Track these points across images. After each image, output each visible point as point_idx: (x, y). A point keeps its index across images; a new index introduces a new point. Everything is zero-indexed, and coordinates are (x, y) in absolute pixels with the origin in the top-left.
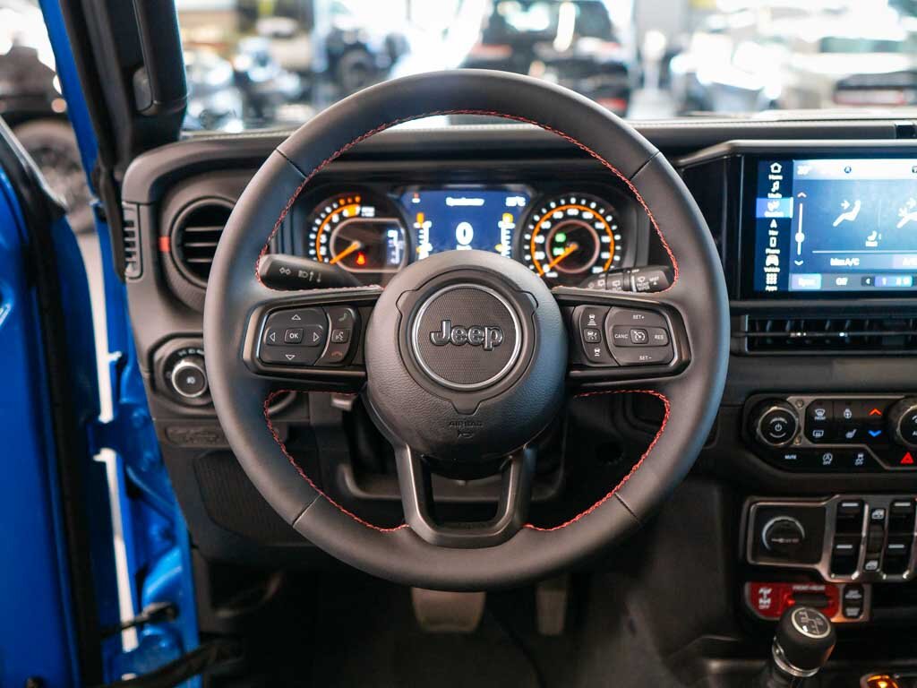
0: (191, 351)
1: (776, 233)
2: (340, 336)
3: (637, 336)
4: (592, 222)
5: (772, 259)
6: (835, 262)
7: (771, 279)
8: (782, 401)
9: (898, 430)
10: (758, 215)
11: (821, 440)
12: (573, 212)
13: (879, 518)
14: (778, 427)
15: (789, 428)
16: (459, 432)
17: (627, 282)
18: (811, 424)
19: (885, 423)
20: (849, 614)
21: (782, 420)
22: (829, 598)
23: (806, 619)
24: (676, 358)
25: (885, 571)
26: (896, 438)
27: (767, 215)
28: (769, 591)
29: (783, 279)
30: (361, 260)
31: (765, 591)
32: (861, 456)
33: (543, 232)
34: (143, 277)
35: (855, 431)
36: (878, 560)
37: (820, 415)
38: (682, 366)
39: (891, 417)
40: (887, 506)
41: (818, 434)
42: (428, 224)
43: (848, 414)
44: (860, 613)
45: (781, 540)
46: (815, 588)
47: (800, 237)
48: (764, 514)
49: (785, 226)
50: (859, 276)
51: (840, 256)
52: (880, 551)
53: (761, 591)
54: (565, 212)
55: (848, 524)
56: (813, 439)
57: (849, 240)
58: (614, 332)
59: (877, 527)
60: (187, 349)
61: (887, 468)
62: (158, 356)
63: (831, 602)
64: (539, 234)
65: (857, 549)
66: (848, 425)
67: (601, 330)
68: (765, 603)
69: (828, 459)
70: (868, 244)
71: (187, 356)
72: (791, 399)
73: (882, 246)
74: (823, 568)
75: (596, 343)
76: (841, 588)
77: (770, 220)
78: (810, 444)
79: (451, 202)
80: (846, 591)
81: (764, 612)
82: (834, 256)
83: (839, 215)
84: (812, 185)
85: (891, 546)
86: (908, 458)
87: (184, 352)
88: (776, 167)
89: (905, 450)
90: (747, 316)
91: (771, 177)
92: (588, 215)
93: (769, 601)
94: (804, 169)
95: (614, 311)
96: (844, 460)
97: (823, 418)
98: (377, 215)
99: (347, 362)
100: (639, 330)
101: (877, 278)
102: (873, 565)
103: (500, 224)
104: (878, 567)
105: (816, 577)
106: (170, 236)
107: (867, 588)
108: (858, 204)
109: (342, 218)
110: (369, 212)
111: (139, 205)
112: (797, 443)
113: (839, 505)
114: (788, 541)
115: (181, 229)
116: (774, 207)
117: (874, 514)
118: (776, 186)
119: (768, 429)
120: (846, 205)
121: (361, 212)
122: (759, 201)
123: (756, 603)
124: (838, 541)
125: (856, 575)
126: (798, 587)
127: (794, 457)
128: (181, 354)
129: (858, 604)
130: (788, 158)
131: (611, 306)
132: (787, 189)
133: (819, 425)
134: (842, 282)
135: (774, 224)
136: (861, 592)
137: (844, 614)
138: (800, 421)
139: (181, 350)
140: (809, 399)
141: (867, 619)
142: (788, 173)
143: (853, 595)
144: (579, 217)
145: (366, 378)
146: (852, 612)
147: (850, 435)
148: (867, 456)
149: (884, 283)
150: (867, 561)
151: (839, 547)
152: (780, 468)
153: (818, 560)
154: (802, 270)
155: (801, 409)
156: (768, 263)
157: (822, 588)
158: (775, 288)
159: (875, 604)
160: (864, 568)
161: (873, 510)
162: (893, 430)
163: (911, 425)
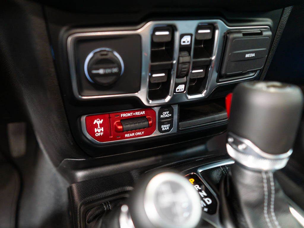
13: (186, 43)
20: (163, 129)
22: (149, 120)
25: (190, 93)
28: (101, 122)
31: (98, 122)
36: (185, 83)
40: (193, 31)
44: (170, 128)
45: (101, 71)
52: (186, 76)
53: (95, 122)
59: (186, 53)
63: (150, 122)
65: (169, 76)
68: (99, 131)
74: (142, 95)
76: (157, 110)
80: (160, 113)
85: (194, 71)
93: (102, 129)
102: (181, 87)
104: (185, 90)
105: (137, 104)
107: (176, 108)
113: (153, 35)
114: (108, 71)
117: (183, 40)
123: (93, 134)
124: (153, 70)
125: (168, 98)
126: (124, 115)
129: (170, 121)
136: (171, 112)
137: (160, 130)
141: (176, 131)
143: (166, 114)
146: (165, 127)
150: (177, 85)
151: (154, 75)
153: (138, 90)
157: (144, 112)
159: (181, 118)
160: (175, 91)
161: (182, 36)
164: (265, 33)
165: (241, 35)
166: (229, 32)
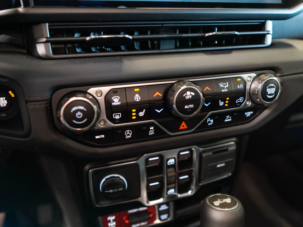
8: (85, 93)
9: (174, 106)
11: (121, 121)
13: (172, 164)
14: (79, 115)
15: (89, 114)
18: (110, 109)
20: (162, 219)
21: (82, 108)
22: (150, 213)
25: (180, 192)
26: (174, 112)
28: (114, 218)
31: (111, 218)
35: (144, 110)
36: (174, 188)
37: (116, 101)
39: (169, 97)
40: (176, 156)
44: (168, 217)
45: (111, 191)
46: (141, 209)
52: (175, 183)
56: (114, 121)
59: (172, 169)
61: (170, 134)
63: (151, 215)
65: (162, 184)
66: (139, 106)
69: (128, 134)
72: (92, 90)
74: (142, 200)
76: (156, 207)
78: (110, 124)
80: (159, 207)
85: (181, 178)
86: (183, 125)
89: (180, 120)
90: (47, 24)
93: (114, 223)
97: (119, 103)
102: (172, 191)
104: (175, 192)
107: (171, 204)
112: (101, 125)
113: (147, 160)
114: (115, 190)
117: (169, 162)
119: (70, 116)
124: (149, 182)
125: (162, 199)
126: (131, 211)
129: (167, 211)
133: (117, 109)
136: (168, 205)
137: (160, 219)
140: (106, 89)
141: (173, 219)
143: (164, 208)
146: (164, 217)
148: (156, 128)
150: (168, 190)
151: (151, 185)
155: (101, 99)
159: (175, 209)
160: (167, 194)
161: (168, 160)
162: (172, 108)
163: (182, 101)
164: (230, 149)
165: (211, 153)
166: (204, 152)
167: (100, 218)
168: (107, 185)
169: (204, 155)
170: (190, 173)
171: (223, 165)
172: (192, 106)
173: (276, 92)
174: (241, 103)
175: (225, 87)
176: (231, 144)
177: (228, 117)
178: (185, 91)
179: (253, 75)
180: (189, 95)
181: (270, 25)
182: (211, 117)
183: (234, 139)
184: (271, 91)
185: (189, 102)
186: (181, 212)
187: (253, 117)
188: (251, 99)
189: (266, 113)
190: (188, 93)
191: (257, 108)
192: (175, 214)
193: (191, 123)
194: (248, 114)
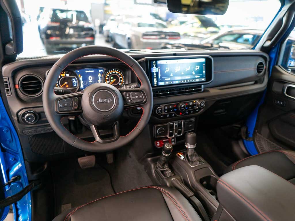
0: (29, 112)
1: (155, 75)
2: (76, 104)
3: (137, 97)
4: (118, 74)
5: (155, 80)
6: (166, 79)
7: (155, 83)
8: (159, 106)
9: (179, 109)
10: (152, 71)
11: (166, 112)
12: (114, 72)
14: (160, 111)
15: (161, 111)
16: (105, 120)
17: (130, 86)
18: (165, 110)
19: (177, 108)
21: (160, 109)
23: (167, 145)
24: (144, 100)
25: (178, 135)
27: (154, 71)
29: (157, 83)
30: (67, 86)
31: (158, 142)
32: (173, 114)
33: (108, 77)
34: (12, 94)
36: (177, 133)
37: (166, 108)
38: (146, 102)
39: (178, 106)
40: (177, 123)
41: (166, 111)
42: (82, 77)
43: (171, 107)
45: (161, 132)
47: (159, 75)
48: (157, 128)
49: (157, 73)
50: (170, 82)
51: (167, 78)
52: (177, 131)
53: (158, 143)
54: (112, 72)
55: (171, 127)
57: (168, 75)
58: (132, 97)
59: (176, 127)
60: (28, 111)
61: (178, 116)
62: (19, 114)
64: (107, 77)
65: (173, 131)
66: (171, 109)
67: (129, 96)
68: (158, 145)
69: (168, 116)
70: (171, 76)
71: (28, 113)
72: (161, 105)
73: (174, 76)
74: (168, 136)
75: (129, 99)
76: (171, 139)
77: (154, 72)
78: (165, 113)
79: (86, 72)
80: (172, 140)
81: (158, 146)
82: (166, 78)
83: (165, 71)
84: (161, 65)
85: (179, 130)
86: (181, 113)
87: (27, 112)
88: (154, 62)
89: (180, 112)
91: (154, 64)
92: (117, 73)
93: (159, 144)
94: (159, 62)
95: (131, 93)
96: (171, 115)
98: (70, 75)
99: (78, 109)
100: (137, 96)
101: (173, 82)
102: (176, 134)
103: (98, 76)
105: (167, 138)
106: (18, 84)
107: (175, 138)
108: (169, 68)
109: (61, 77)
110: (68, 75)
111: (8, 77)
112: (163, 114)
113: (170, 124)
115: (21, 83)
116: (155, 70)
118: (155, 66)
119: (158, 111)
120: (167, 69)
121: (66, 75)
122: (152, 69)
123: (157, 145)
124: (170, 130)
125: (173, 136)
126: (164, 141)
127: (162, 116)
128: (26, 113)
129: (174, 141)
130: (156, 60)
131: (131, 91)
132: (157, 66)
134: (167, 83)
135: (155, 73)
136: (174, 139)
138: (163, 109)
139: (26, 112)
140: (164, 105)
142: (156, 63)
143: (173, 140)
144: (115, 73)
145: (83, 112)
146: (173, 143)
147: (171, 111)
148: (174, 114)
149: (174, 82)
150: (175, 133)
151: (170, 132)
152: (160, 119)
153: (167, 135)
154: (160, 81)
155: (163, 107)
156: (154, 80)
157: (168, 140)
158: (156, 85)
159: (177, 141)
160: (175, 135)
161: (175, 124)
162: (178, 109)
163: (181, 107)
164: (193, 121)
165: (187, 122)
166: (185, 122)
167: (155, 142)
168: (160, 131)
169: (185, 123)
170: (181, 128)
171: (191, 126)
172: (183, 109)
173: (204, 105)
174: (195, 108)
175: (191, 103)
176: (193, 119)
177: (192, 111)
178: (181, 105)
179: (198, 100)
180: (183, 106)
181: (203, 86)
182: (187, 111)
183: (194, 118)
184: (202, 104)
185: (182, 108)
186: (178, 142)
187: (198, 111)
188: (198, 106)
189: (202, 110)
190: (182, 106)
191: (200, 109)
192: (176, 142)
193: (183, 113)
194: (197, 110)
